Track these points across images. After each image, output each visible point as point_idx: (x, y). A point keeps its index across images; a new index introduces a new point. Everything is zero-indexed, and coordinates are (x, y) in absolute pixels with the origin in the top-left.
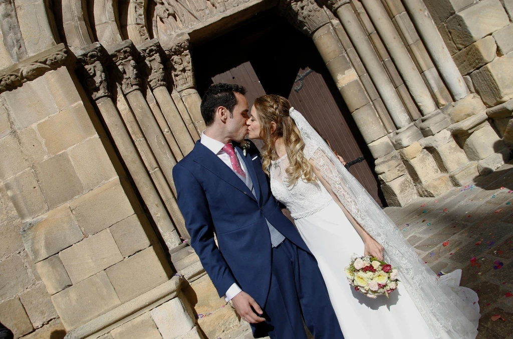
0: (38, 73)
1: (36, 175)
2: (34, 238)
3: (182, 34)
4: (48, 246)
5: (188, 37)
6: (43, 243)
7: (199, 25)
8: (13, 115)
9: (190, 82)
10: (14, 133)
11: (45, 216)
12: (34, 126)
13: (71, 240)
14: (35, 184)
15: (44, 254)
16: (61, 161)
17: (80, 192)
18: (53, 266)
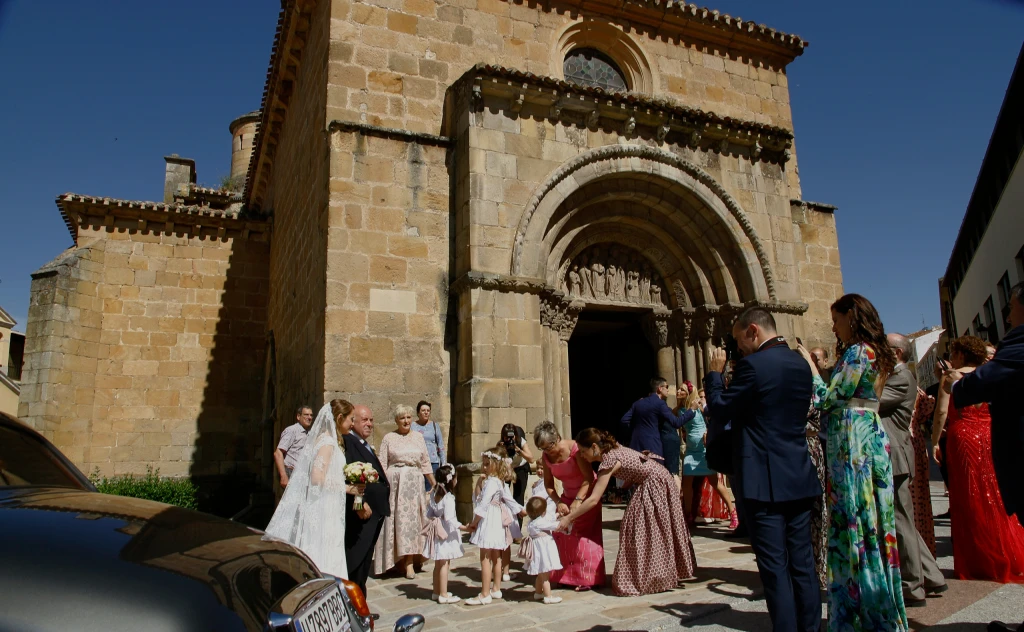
0: (522, 290)
1: (494, 351)
2: (478, 391)
3: (581, 301)
4: (485, 400)
5: (584, 305)
6: (483, 396)
7: (594, 301)
8: (496, 305)
9: (568, 338)
10: (492, 317)
11: (491, 380)
12: (507, 320)
13: (500, 404)
14: (492, 356)
15: (480, 404)
16: (513, 351)
17: (517, 376)
18: (483, 415)
